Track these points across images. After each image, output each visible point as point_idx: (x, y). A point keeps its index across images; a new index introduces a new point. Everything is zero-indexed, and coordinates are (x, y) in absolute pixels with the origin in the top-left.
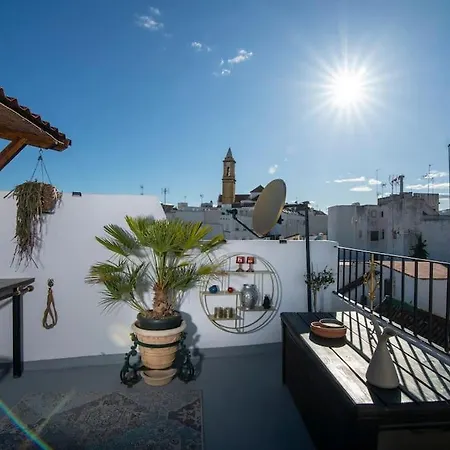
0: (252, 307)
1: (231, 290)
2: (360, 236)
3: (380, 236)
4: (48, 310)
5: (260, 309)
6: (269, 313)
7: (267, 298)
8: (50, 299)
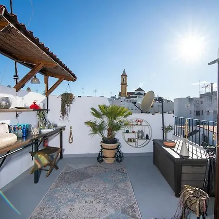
0: (142, 138)
1: (134, 132)
2: (191, 113)
3: (201, 113)
4: (70, 137)
5: (145, 139)
6: (148, 140)
7: (147, 135)
8: (71, 133)
